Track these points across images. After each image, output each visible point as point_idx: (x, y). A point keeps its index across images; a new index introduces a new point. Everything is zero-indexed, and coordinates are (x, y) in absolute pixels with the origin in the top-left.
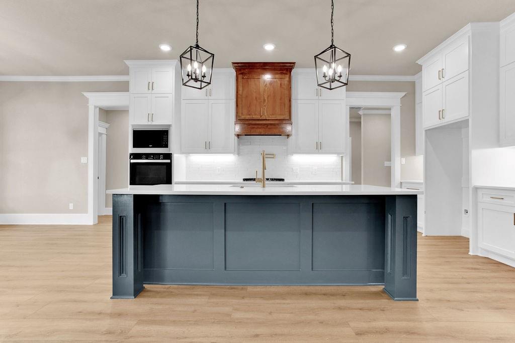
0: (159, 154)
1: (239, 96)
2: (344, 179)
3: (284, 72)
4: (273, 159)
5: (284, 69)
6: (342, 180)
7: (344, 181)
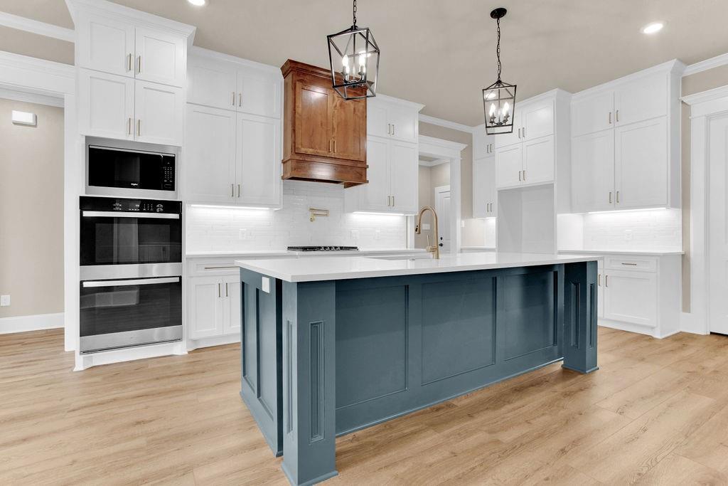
0: (155, 203)
1: (297, 116)
2: (409, 246)
3: (358, 92)
4: (326, 218)
5: (358, 88)
6: (407, 247)
7: (409, 249)
